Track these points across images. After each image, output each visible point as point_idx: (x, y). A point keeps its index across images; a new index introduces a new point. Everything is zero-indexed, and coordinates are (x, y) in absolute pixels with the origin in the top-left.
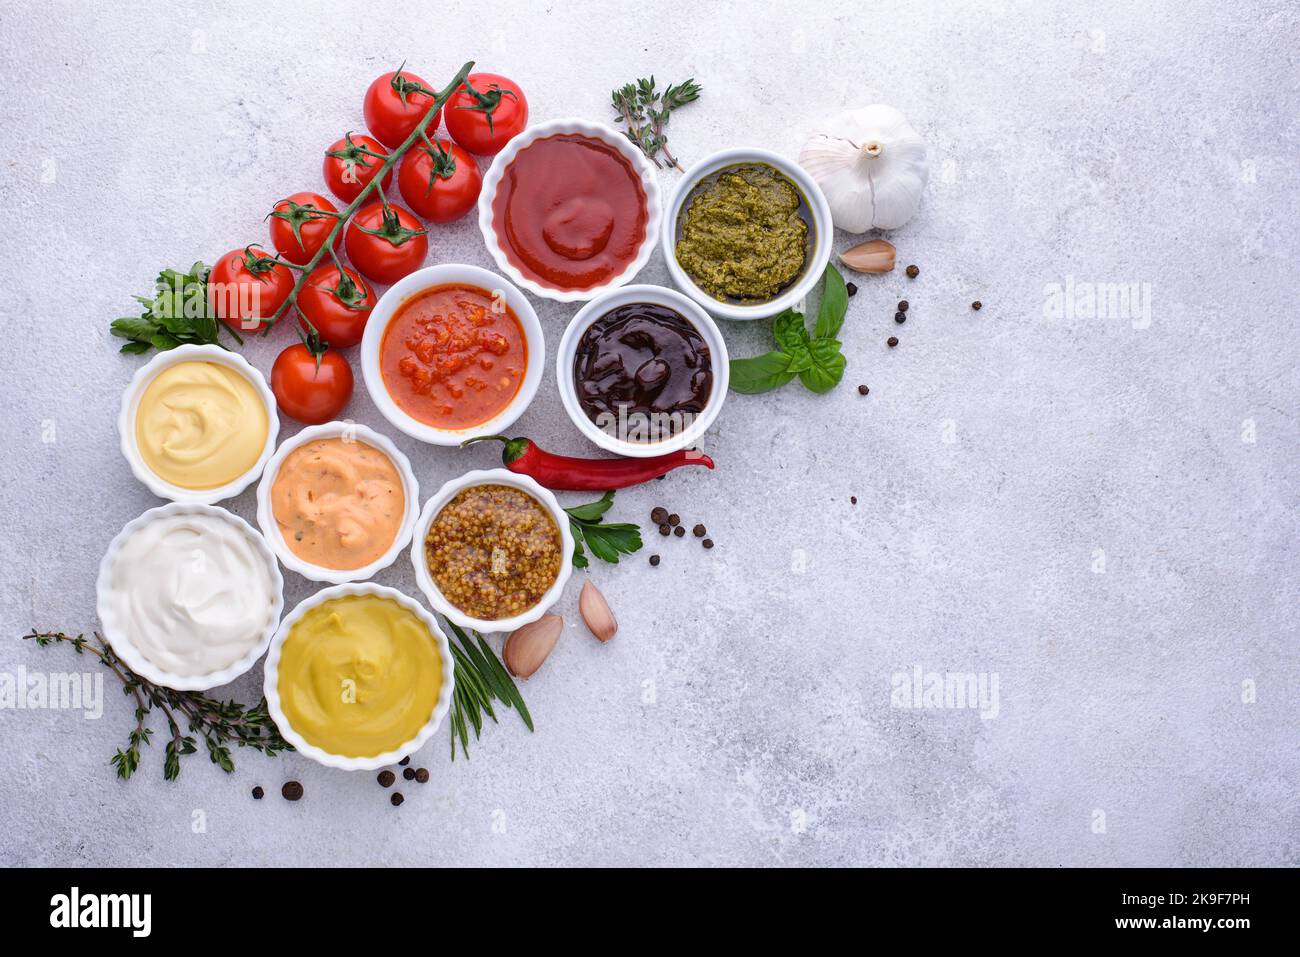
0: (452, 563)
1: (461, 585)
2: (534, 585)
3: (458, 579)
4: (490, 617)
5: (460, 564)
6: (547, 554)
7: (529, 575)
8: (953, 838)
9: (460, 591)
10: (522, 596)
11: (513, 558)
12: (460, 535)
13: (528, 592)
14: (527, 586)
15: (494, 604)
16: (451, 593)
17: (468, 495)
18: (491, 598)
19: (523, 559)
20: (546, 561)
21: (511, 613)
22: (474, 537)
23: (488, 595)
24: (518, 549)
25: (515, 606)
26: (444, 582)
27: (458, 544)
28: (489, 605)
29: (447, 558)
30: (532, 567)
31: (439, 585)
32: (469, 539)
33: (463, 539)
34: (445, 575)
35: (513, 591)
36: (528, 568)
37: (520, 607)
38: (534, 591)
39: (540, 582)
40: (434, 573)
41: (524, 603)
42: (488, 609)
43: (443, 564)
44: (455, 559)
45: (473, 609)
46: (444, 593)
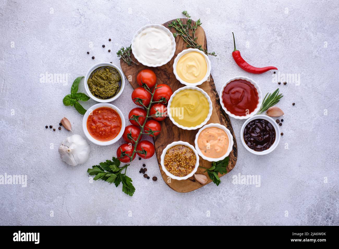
0: (172, 167)
1: (176, 171)
2: (192, 164)
3: (175, 170)
5: (174, 167)
6: (192, 156)
7: (190, 162)
9: (176, 172)
10: (191, 167)
11: (185, 160)
12: (171, 160)
15: (185, 172)
16: (175, 174)
17: (169, 151)
18: (184, 171)
19: (187, 160)
20: (193, 158)
21: (190, 172)
22: (174, 159)
23: (183, 171)
24: (185, 158)
25: (190, 170)
26: (172, 172)
27: (172, 162)
28: (184, 173)
29: (171, 167)
30: (190, 160)
31: (171, 173)
32: (174, 160)
33: (172, 161)
34: (172, 171)
35: (188, 167)
36: (189, 161)
37: (191, 170)
38: (193, 165)
39: (193, 163)
40: (169, 171)
42: (185, 174)
43: (171, 168)
44: (173, 166)
45: (181, 175)
46: (173, 174)
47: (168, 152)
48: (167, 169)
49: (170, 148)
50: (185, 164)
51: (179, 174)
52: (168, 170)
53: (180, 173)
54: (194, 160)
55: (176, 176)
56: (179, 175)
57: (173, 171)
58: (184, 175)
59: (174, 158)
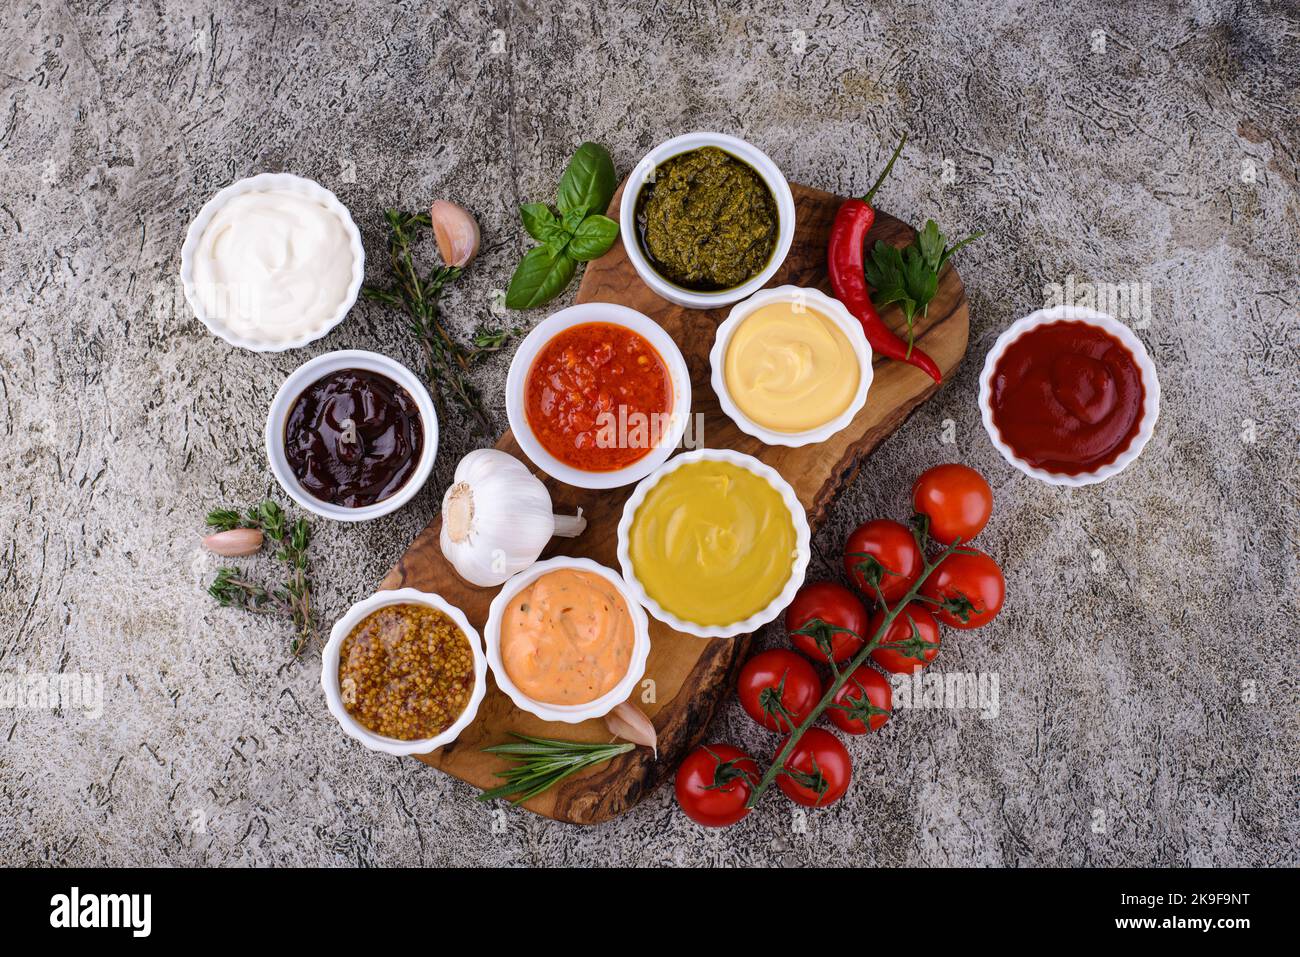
47: (344, 653)
48: (366, 725)
49: (346, 635)
50: (429, 681)
51: (419, 727)
52: (371, 725)
53: (422, 722)
54: (463, 650)
55: (409, 739)
56: (420, 732)
57: (390, 723)
58: (442, 723)
59: (376, 668)
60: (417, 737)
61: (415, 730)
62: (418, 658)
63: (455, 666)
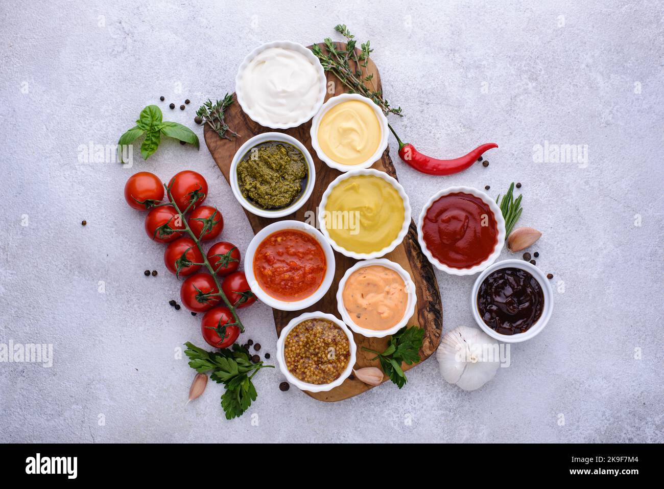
0: (306, 370)
1: (317, 376)
2: (343, 350)
3: (314, 373)
4: (338, 376)
5: (309, 368)
6: (338, 334)
8: (439, 396)
9: (318, 378)
10: (342, 358)
12: (299, 357)
13: (343, 355)
14: (341, 353)
15: (335, 371)
16: (316, 381)
17: (289, 340)
18: (332, 370)
21: (344, 368)
22: (305, 353)
23: (329, 369)
24: (325, 343)
25: (343, 364)
26: (309, 380)
27: (302, 361)
28: (333, 372)
29: (303, 370)
31: (308, 382)
32: (304, 355)
33: (302, 358)
34: (308, 377)
37: (345, 362)
38: (345, 352)
40: (303, 379)
41: (345, 360)
42: (334, 374)
43: (304, 373)
44: (306, 368)
45: (329, 380)
46: (313, 383)
47: (287, 343)
51: (324, 378)
52: (300, 378)
53: (325, 376)
55: (319, 384)
56: (325, 381)
57: (310, 376)
58: (335, 376)
59: (303, 350)
60: (323, 383)
61: (322, 380)
62: (323, 345)
63: (341, 349)
